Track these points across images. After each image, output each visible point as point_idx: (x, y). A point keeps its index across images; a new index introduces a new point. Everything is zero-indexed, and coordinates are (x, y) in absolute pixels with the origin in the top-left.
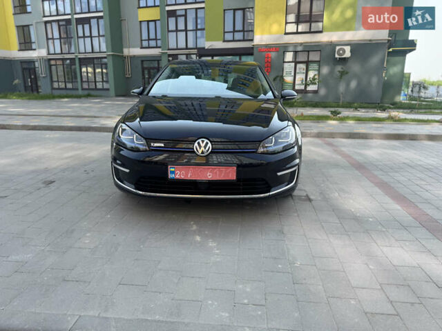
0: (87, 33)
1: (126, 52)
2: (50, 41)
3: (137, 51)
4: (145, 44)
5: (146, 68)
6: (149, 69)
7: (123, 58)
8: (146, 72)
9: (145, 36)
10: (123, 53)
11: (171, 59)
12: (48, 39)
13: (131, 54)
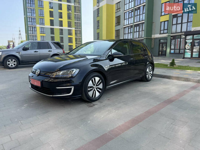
0: (138, 30)
1: (153, 36)
2: (125, 35)
3: (157, 36)
4: (162, 32)
5: (161, 43)
6: (163, 43)
7: (151, 39)
8: (161, 45)
9: (162, 28)
10: (151, 37)
11: (172, 38)
12: (124, 34)
13: (155, 37)
